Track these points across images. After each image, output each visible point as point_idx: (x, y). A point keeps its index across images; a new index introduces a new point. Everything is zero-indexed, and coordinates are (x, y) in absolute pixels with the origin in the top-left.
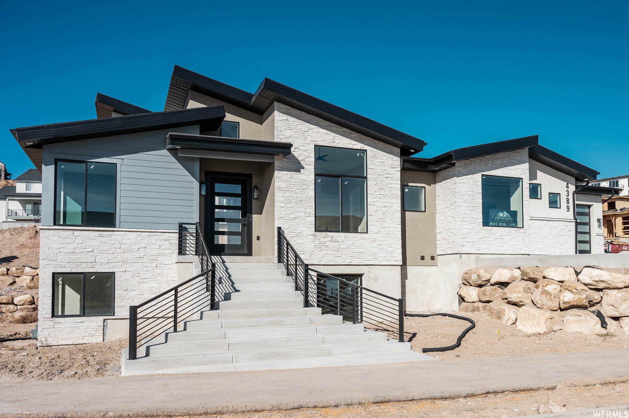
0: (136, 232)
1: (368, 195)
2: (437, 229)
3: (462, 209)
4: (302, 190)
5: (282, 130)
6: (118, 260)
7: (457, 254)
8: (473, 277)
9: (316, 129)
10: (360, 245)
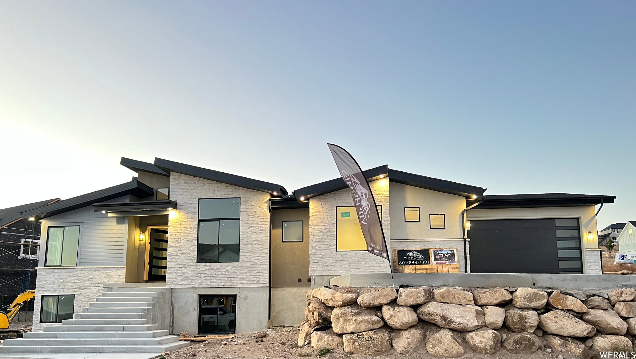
3: (315, 237)
4: (188, 233)
6: (77, 287)
10: (232, 272)
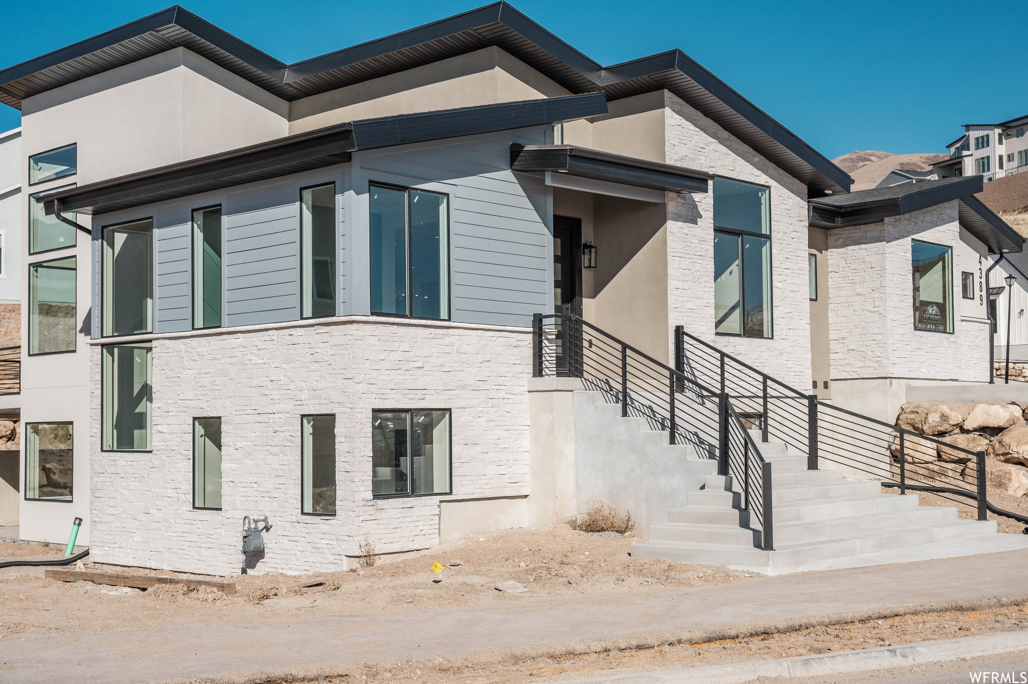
0: (478, 329)
1: (773, 269)
2: (831, 332)
5: (675, 144)
6: (455, 384)
7: (886, 378)
8: (930, 419)
9: (714, 144)
